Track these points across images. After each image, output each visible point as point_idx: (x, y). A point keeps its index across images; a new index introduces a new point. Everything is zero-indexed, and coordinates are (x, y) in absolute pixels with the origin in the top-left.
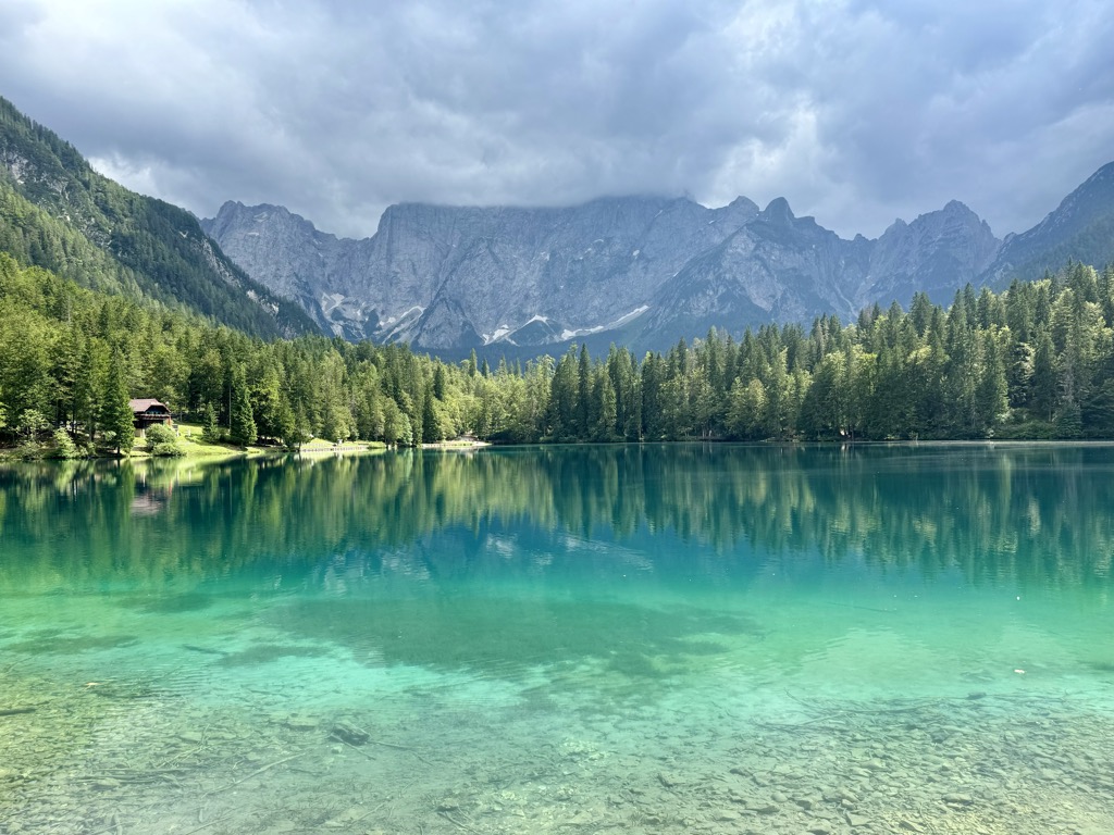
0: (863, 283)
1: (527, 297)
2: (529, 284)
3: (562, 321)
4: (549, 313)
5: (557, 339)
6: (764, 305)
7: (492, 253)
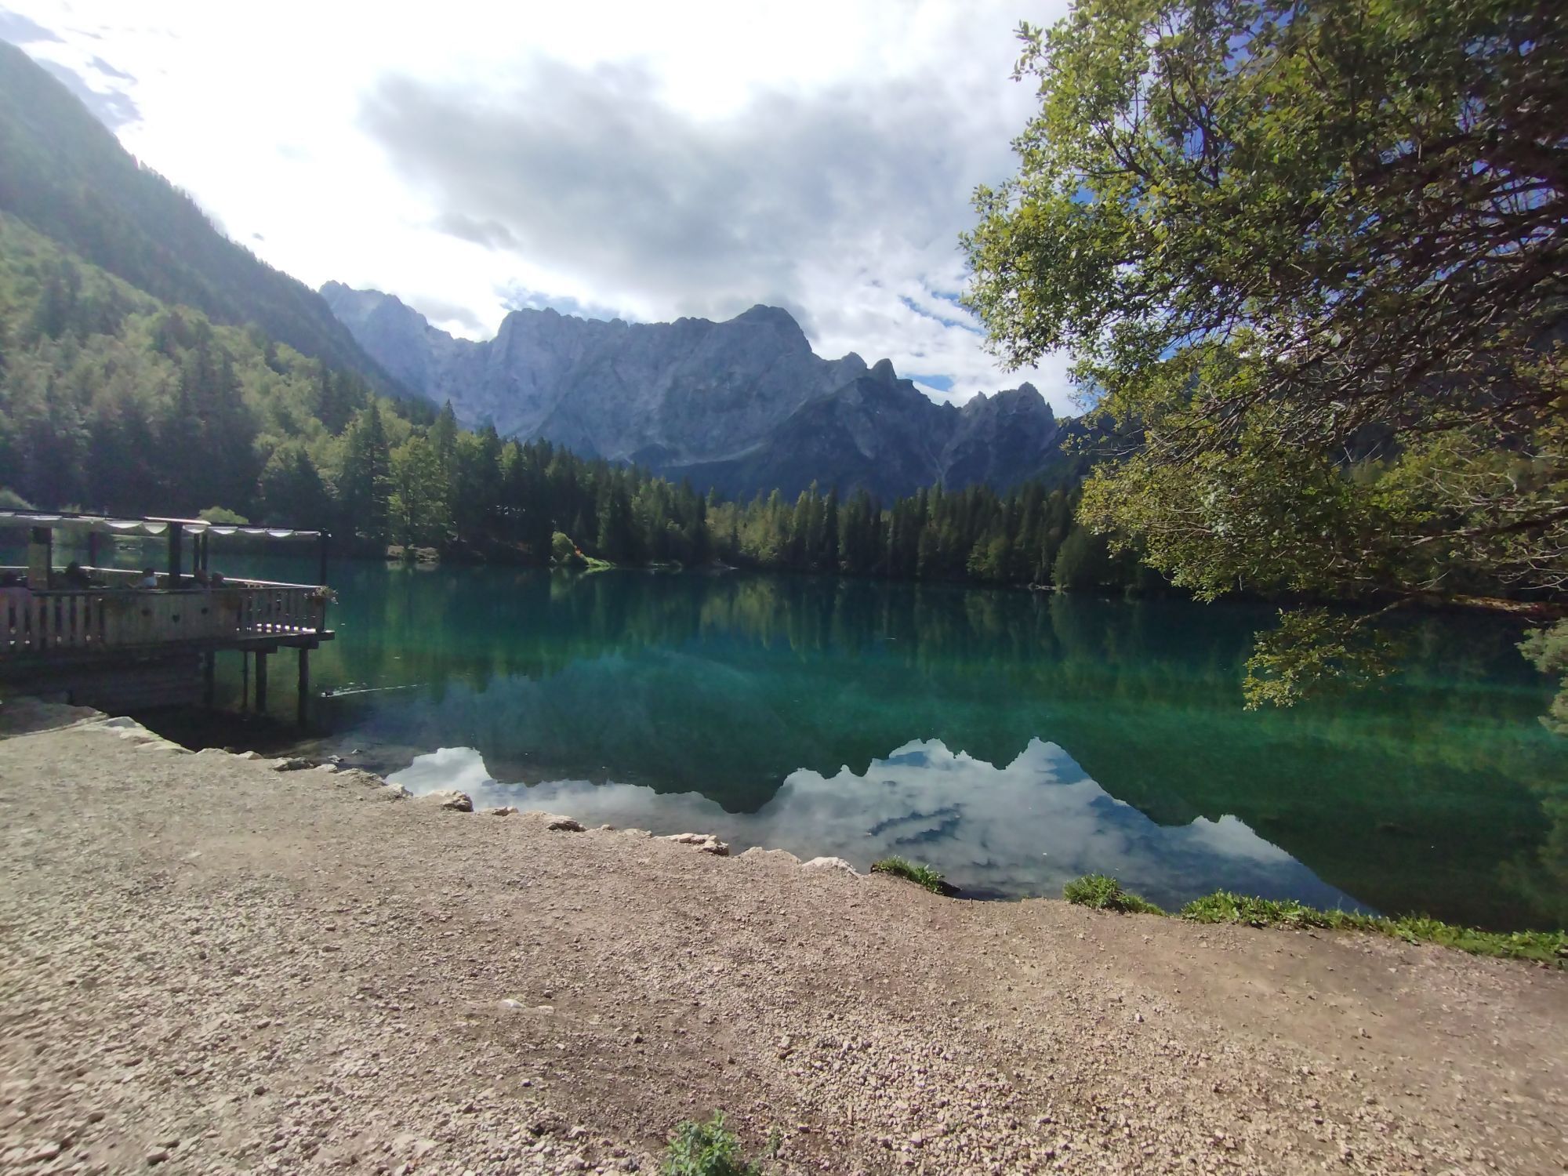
0: (947, 445)
1: (648, 419)
2: (650, 408)
3: (681, 447)
4: (670, 438)
5: (675, 463)
6: (868, 453)
7: (615, 372)
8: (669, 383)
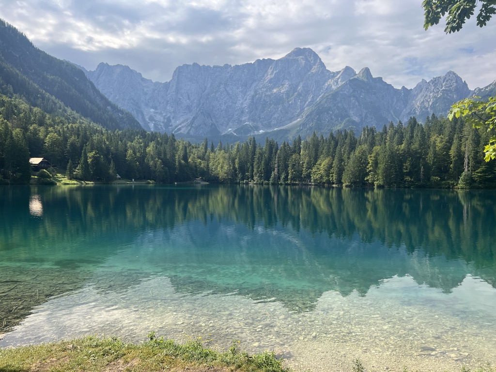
5: (256, 133)
6: (356, 119)
8: (252, 93)
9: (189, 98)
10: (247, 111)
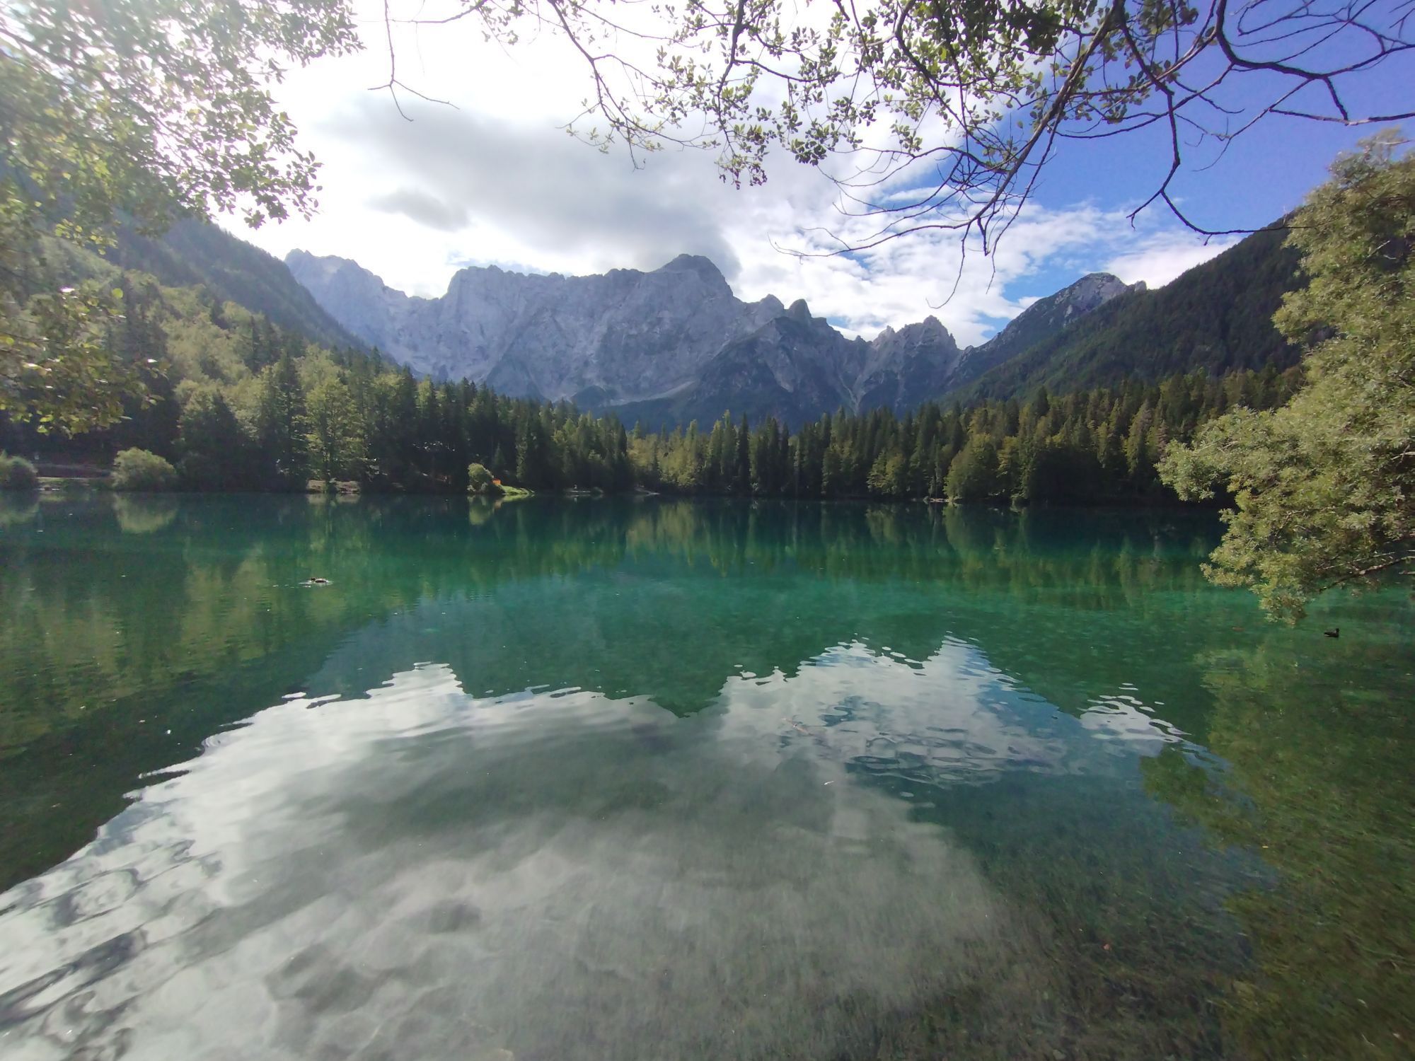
2: (588, 353)
6: (787, 387)
8: (604, 329)
9: (482, 333)
10: (595, 361)
